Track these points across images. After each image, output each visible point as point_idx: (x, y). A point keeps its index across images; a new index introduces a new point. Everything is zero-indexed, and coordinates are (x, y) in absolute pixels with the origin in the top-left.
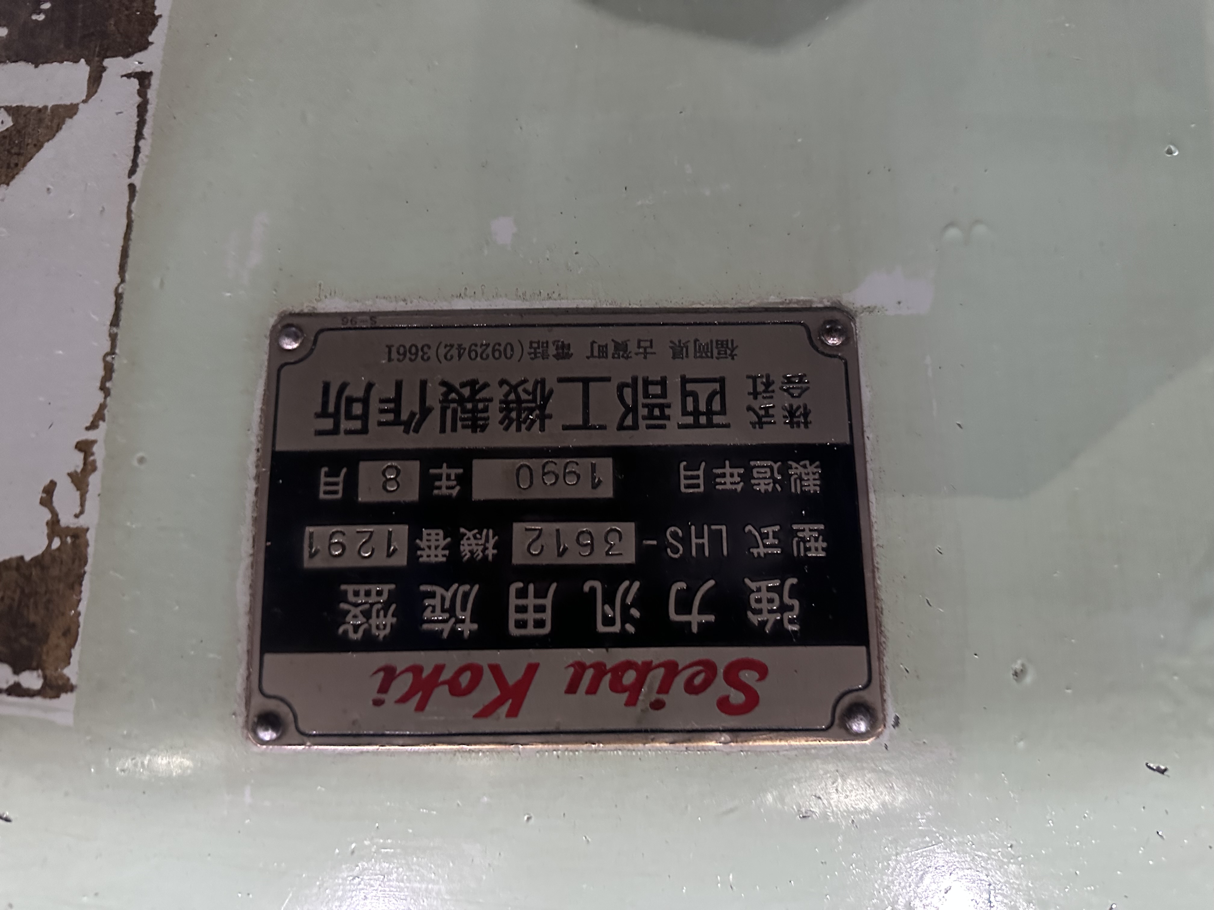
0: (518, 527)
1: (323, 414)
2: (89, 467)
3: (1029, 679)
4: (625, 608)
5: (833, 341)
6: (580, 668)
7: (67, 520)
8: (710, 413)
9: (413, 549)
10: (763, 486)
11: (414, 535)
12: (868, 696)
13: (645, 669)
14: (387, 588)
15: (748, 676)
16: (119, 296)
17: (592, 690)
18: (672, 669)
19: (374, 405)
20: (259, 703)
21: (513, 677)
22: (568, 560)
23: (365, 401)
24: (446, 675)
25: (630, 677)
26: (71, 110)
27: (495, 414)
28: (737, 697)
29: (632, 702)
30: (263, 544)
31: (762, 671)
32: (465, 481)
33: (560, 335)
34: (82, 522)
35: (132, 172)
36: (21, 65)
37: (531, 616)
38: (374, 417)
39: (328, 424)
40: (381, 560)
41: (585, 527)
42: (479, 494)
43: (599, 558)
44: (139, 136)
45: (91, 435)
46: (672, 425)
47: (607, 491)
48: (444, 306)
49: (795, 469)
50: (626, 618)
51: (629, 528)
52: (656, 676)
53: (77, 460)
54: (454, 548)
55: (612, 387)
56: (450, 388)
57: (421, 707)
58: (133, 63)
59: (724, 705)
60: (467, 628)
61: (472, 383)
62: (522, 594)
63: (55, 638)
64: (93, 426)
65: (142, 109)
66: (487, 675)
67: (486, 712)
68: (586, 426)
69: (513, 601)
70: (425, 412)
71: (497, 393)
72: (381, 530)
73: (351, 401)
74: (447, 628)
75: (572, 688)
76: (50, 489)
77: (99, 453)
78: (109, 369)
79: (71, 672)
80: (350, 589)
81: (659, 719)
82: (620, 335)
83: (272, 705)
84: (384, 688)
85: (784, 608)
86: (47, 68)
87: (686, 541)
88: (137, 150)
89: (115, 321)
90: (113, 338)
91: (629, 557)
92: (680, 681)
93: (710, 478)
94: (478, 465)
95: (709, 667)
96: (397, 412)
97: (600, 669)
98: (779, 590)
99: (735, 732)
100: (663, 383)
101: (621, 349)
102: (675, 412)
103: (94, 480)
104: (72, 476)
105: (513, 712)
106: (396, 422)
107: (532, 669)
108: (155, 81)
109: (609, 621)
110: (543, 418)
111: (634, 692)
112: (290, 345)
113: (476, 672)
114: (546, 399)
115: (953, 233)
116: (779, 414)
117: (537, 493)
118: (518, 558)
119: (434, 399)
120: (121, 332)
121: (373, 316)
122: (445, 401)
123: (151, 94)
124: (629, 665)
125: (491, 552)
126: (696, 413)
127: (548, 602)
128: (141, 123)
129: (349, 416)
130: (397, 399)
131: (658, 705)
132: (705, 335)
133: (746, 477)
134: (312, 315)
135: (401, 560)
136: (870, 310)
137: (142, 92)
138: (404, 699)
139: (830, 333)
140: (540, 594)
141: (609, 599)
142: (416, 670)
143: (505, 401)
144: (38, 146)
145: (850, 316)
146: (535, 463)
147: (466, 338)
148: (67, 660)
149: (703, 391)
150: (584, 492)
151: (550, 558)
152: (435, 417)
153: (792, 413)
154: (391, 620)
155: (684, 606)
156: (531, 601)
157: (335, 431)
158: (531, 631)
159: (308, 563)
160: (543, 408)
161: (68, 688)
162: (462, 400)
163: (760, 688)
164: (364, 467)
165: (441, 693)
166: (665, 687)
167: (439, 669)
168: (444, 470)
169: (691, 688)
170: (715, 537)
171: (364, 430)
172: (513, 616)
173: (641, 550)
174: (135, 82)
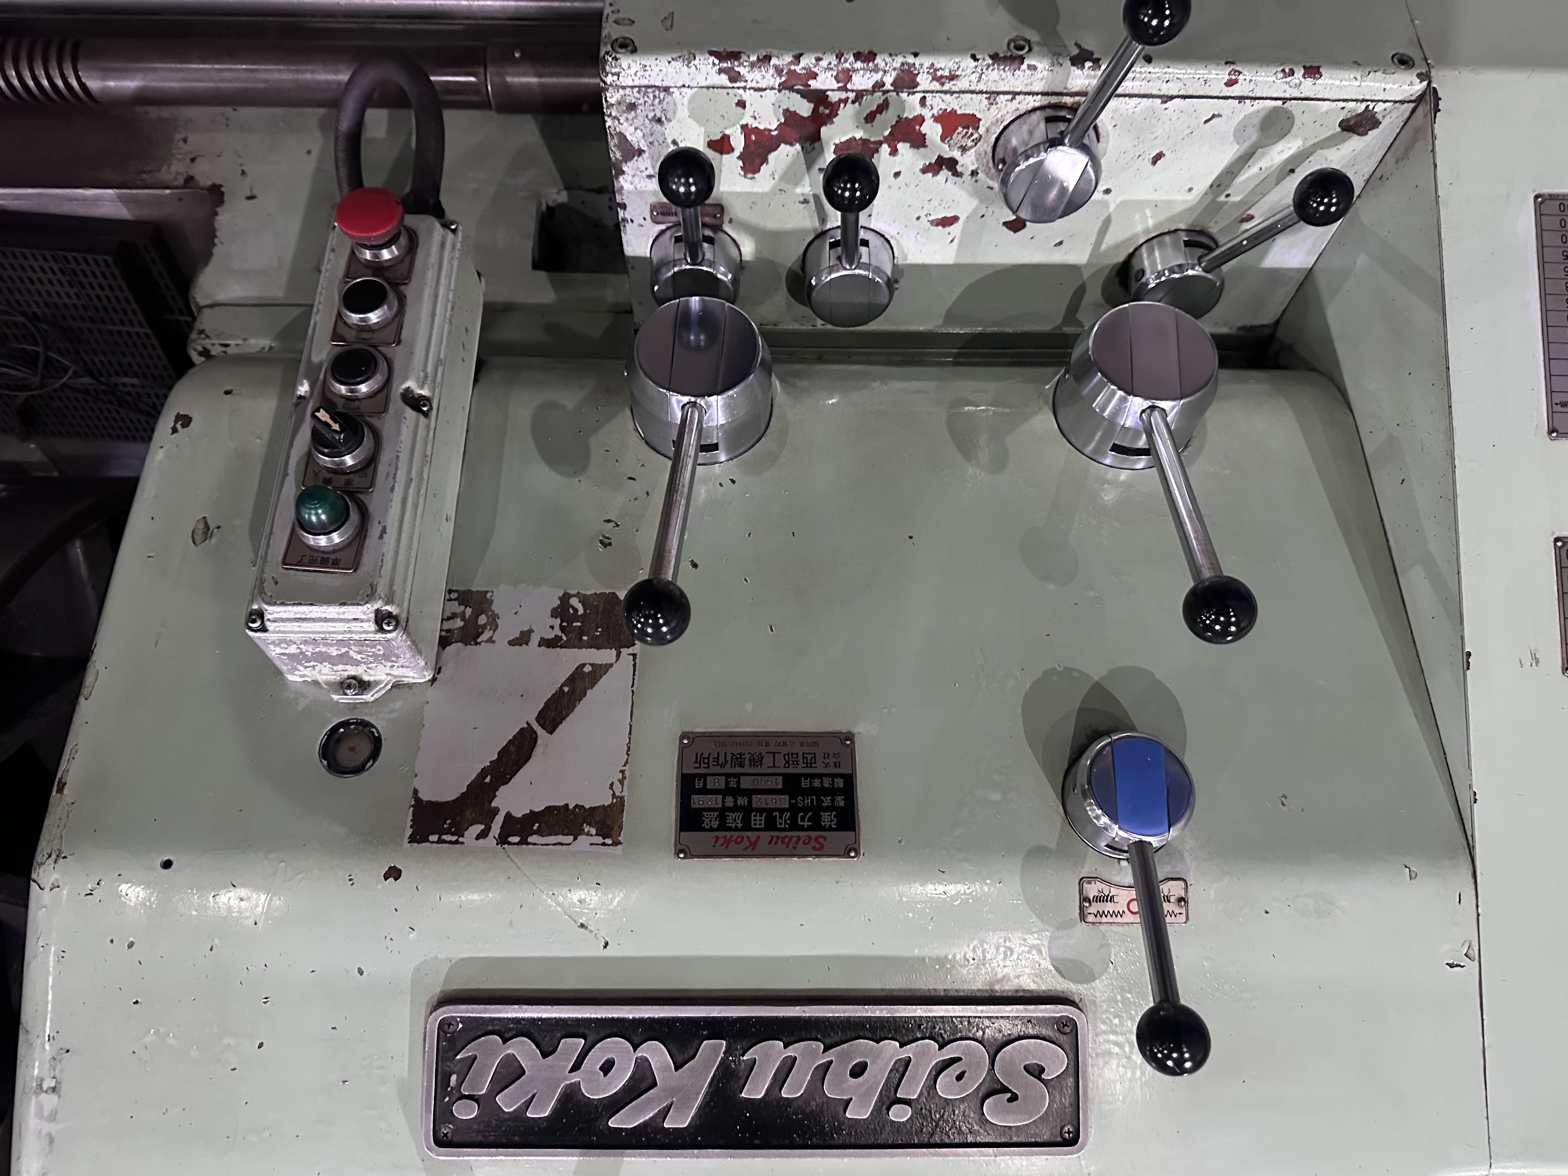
0: (754, 797)
1: (696, 762)
2: (624, 778)
3: (903, 843)
4: (785, 821)
5: (848, 742)
6: (772, 837)
7: (618, 794)
8: (811, 763)
9: (723, 802)
10: (826, 785)
11: (724, 798)
12: (856, 846)
13: (791, 838)
14: (716, 813)
15: (821, 840)
16: (631, 726)
17: (776, 843)
18: (799, 838)
19: (711, 760)
20: (679, 847)
21: (753, 839)
22: (769, 806)
23: (708, 758)
24: (734, 839)
25: (787, 840)
26: (611, 665)
27: (747, 763)
28: (818, 846)
29: (787, 847)
30: (679, 800)
31: (825, 838)
32: (738, 782)
33: (766, 739)
34: (623, 794)
35: (632, 686)
36: (593, 649)
37: (758, 822)
38: (711, 763)
39: (698, 765)
40: (714, 806)
41: (774, 797)
42: (742, 787)
43: (778, 806)
44: (634, 675)
45: (624, 768)
46: (799, 767)
47: (780, 786)
48: (731, 730)
49: (836, 780)
50: (786, 823)
51: (787, 797)
52: (794, 840)
53: (621, 775)
54: (735, 802)
55: (782, 755)
56: (733, 755)
57: (727, 847)
58: (631, 650)
59: (814, 848)
60: (740, 825)
61: (740, 754)
62: (755, 816)
63: (616, 828)
64: (625, 765)
65: (634, 665)
66: (746, 839)
67: (745, 849)
68: (774, 766)
69: (753, 818)
70: (726, 762)
71: (748, 756)
72: (714, 797)
73: (704, 758)
74: (733, 826)
75: (770, 843)
76: (612, 784)
77: (627, 774)
78: (629, 748)
79: (621, 839)
80: (705, 813)
81: (795, 852)
82: (784, 739)
83: (683, 847)
84: (716, 842)
85: (832, 821)
86: (602, 651)
87: (803, 801)
88: (634, 679)
89: (630, 733)
90: (630, 739)
91: (787, 806)
92: (801, 842)
93: (811, 783)
94: (742, 778)
95: (810, 838)
96: (718, 762)
97: (778, 838)
98: (830, 816)
99: (817, 856)
100: (797, 754)
101: (785, 744)
102: (801, 763)
103: (626, 782)
104: (619, 780)
105: (753, 849)
106: (718, 764)
107: (758, 837)
108: (638, 656)
109: (781, 824)
110: (761, 764)
111: (788, 844)
112: (686, 741)
113: (743, 838)
114: (762, 759)
115: (885, 711)
116: (832, 764)
117: (759, 787)
118: (754, 805)
119: (729, 758)
120: (632, 737)
121: (711, 733)
122: (732, 758)
123: (637, 661)
124: (787, 836)
125: (746, 803)
126: (807, 763)
127: (763, 818)
128: (634, 671)
129: (704, 763)
130: (718, 758)
131: (795, 848)
132: (810, 740)
133: (822, 782)
134: (692, 733)
135: (720, 805)
136: (859, 733)
137: (634, 660)
138: (722, 845)
139: (847, 740)
140: (761, 816)
141: (781, 818)
142: (725, 837)
143: (750, 759)
144: (601, 677)
145: (853, 735)
146: (759, 778)
147: (739, 740)
148: (620, 835)
149: (809, 757)
150: (774, 786)
151: (764, 806)
152: (729, 763)
153: (835, 764)
154: (717, 823)
155: (803, 820)
156: (758, 818)
157: (700, 767)
158: (758, 826)
159: (693, 806)
160: (761, 761)
161: (620, 843)
162: (737, 758)
163: (825, 844)
164: (708, 778)
165: (732, 844)
166: (797, 843)
167: (731, 837)
168: (732, 779)
169: (804, 843)
170: (812, 800)
171: (708, 767)
172: (753, 822)
173: (790, 803)
174: (631, 657)
